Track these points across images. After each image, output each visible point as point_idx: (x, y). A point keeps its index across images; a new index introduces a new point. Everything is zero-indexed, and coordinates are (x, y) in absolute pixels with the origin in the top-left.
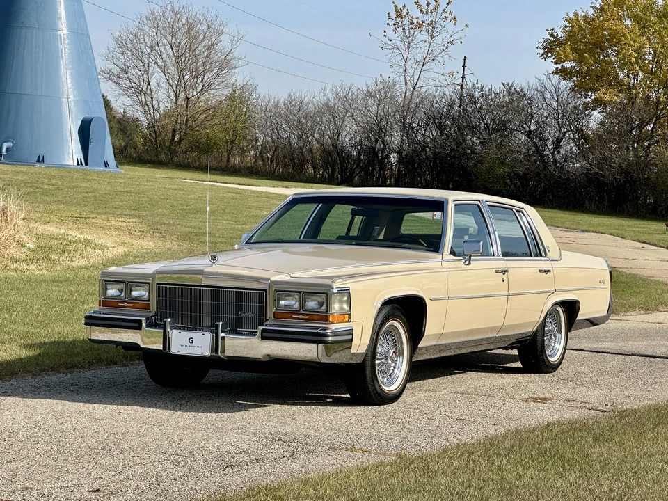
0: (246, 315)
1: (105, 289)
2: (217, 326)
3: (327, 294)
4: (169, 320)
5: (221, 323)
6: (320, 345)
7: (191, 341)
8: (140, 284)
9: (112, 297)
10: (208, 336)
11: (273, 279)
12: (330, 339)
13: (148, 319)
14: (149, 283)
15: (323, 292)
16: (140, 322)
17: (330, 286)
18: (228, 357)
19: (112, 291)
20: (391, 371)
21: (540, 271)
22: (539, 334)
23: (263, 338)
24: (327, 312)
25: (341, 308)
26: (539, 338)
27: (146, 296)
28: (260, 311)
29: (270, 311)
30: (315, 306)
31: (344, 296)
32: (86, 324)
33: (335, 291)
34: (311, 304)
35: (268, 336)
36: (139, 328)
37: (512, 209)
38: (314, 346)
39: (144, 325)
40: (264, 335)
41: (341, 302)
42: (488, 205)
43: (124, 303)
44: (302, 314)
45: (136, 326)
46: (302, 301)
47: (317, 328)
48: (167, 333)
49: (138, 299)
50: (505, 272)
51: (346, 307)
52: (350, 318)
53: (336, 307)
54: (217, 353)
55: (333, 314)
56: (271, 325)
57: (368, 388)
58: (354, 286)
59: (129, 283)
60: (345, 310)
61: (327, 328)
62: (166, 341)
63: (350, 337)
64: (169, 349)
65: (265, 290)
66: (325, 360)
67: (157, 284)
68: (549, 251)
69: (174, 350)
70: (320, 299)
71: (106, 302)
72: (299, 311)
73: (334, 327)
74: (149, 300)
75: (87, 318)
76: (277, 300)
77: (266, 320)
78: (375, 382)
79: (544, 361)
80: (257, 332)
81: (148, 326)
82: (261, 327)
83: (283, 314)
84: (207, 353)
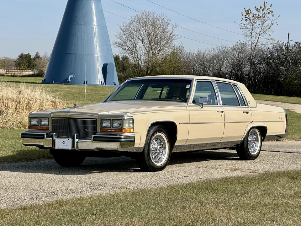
0: (88, 130)
1: (31, 121)
2: (74, 136)
3: (122, 119)
4: (55, 133)
5: (76, 134)
6: (118, 143)
7: (63, 143)
8: (45, 118)
9: (34, 125)
10: (71, 140)
11: (100, 114)
12: (123, 140)
13: (47, 134)
14: (48, 118)
15: (120, 119)
16: (44, 135)
17: (123, 116)
18: (80, 149)
19: (34, 122)
20: (160, 156)
21: (243, 112)
22: (245, 142)
23: (94, 140)
24: (122, 128)
25: (129, 126)
26: (245, 144)
27: (47, 124)
28: (94, 128)
29: (98, 128)
30: (117, 126)
31: (130, 121)
32: (22, 137)
33: (126, 118)
34: (115, 125)
35: (97, 139)
36: (43, 138)
37: (230, 84)
38: (116, 143)
39: (45, 136)
40: (95, 139)
41: (129, 123)
42: (216, 82)
43: (38, 127)
44: (112, 129)
45: (42, 137)
46: (112, 123)
47: (116, 135)
48: (54, 139)
49: (45, 125)
50: (222, 112)
51: (131, 125)
52: (134, 131)
53: (126, 126)
54: (74, 148)
55: (125, 129)
56: (99, 135)
57: (146, 163)
58: (135, 117)
59: (40, 118)
60: (131, 127)
61: (121, 135)
62: (53, 143)
63: (133, 139)
64: (54, 147)
65: (96, 119)
66: (121, 150)
67: (52, 118)
68: (249, 103)
69: (57, 147)
70: (119, 122)
71: (31, 127)
72: (110, 128)
73: (126, 134)
74: (48, 126)
75: (22, 134)
76: (102, 123)
77: (97, 133)
78: (150, 161)
79: (248, 154)
80: (92, 138)
81: (47, 137)
82: (94, 136)
83: (104, 129)
84: (70, 148)
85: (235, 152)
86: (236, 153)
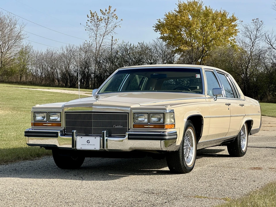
0: (117, 127)
1: (35, 117)
2: (103, 133)
3: (164, 113)
4: (75, 131)
5: (105, 131)
6: (162, 141)
7: (88, 142)
8: (55, 113)
9: (39, 121)
10: (98, 139)
11: (132, 107)
12: (167, 137)
13: (61, 131)
14: (60, 112)
15: (162, 113)
16: (56, 133)
17: (165, 109)
18: (109, 150)
19: (39, 118)
21: (240, 105)
23: (129, 139)
24: (164, 123)
25: (171, 121)
27: (59, 119)
28: (126, 124)
29: (131, 123)
30: (156, 121)
31: (172, 114)
33: (168, 111)
34: (154, 119)
35: (132, 137)
36: (57, 136)
37: (224, 75)
38: (160, 141)
39: (59, 134)
40: (130, 137)
41: (170, 118)
43: (46, 123)
44: (150, 125)
45: (55, 135)
46: (149, 119)
47: (160, 132)
48: (74, 138)
49: (54, 121)
50: (229, 105)
51: (173, 121)
52: (175, 126)
53: (168, 121)
54: (103, 147)
55: (167, 124)
56: (131, 132)
57: (181, 164)
58: (176, 109)
59: (49, 113)
61: (165, 132)
62: (74, 143)
63: (176, 136)
64: (76, 147)
65: (128, 113)
66: (164, 149)
67: (65, 112)
69: (79, 147)
70: (159, 116)
71: (36, 124)
72: (148, 123)
73: (168, 131)
74: (61, 121)
75: (26, 132)
76: (135, 118)
77: (129, 129)
78: (184, 161)
80: (125, 136)
82: (128, 133)
83: (141, 125)
84: (98, 148)
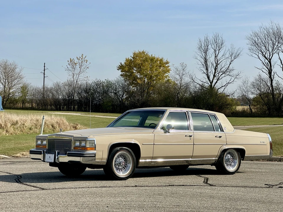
0: (67, 148)
1: (37, 142)
3: (86, 140)
4: (45, 150)
5: (57, 151)
7: (50, 157)
8: (44, 140)
9: (39, 144)
10: (53, 155)
11: (74, 136)
14: (46, 139)
16: (42, 152)
17: (87, 138)
19: (39, 142)
21: (216, 136)
29: (73, 146)
30: (83, 145)
32: (30, 153)
33: (89, 139)
35: (69, 155)
37: (208, 114)
38: (80, 157)
40: (68, 155)
43: (41, 146)
44: (80, 148)
45: (40, 153)
46: (80, 143)
48: (45, 155)
49: (44, 145)
50: (190, 136)
52: (95, 149)
54: (55, 161)
55: (88, 147)
56: (73, 151)
59: (42, 140)
60: (93, 146)
61: (86, 152)
63: (94, 155)
64: (45, 161)
65: (72, 140)
67: (48, 139)
70: (84, 142)
71: (37, 146)
72: (79, 146)
73: (88, 151)
74: (46, 145)
75: (30, 151)
76: (75, 143)
82: (68, 152)
83: (76, 147)
84: (53, 161)
85: (214, 168)
86: (216, 169)
